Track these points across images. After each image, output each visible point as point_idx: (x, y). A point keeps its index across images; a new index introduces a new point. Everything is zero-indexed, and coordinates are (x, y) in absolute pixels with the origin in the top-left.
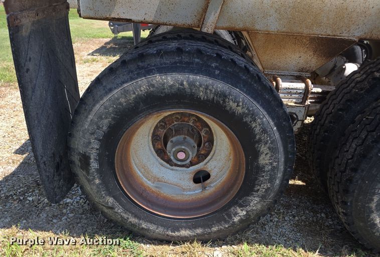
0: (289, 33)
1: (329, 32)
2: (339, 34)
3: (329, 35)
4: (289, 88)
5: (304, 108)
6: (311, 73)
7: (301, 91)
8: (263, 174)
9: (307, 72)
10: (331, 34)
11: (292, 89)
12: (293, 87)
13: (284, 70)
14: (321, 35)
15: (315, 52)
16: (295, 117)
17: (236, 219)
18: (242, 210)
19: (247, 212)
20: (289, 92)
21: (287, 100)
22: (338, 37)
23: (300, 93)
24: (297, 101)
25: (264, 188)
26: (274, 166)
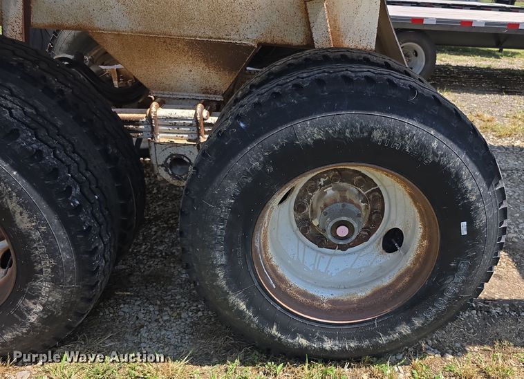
0: (150, 33)
1: (209, 33)
2: (224, 36)
3: (211, 38)
4: (171, 118)
5: (196, 147)
6: (223, 95)
7: (191, 122)
8: (35, 245)
9: (215, 93)
10: (213, 35)
11: (176, 119)
12: (176, 116)
13: (180, 91)
14: (199, 37)
15: (206, 62)
16: (187, 161)
17: (33, 319)
18: (35, 304)
19: (44, 306)
20: (173, 123)
21: (175, 135)
22: (225, 41)
23: (191, 125)
24: (190, 138)
25: (48, 267)
26: (43, 232)
